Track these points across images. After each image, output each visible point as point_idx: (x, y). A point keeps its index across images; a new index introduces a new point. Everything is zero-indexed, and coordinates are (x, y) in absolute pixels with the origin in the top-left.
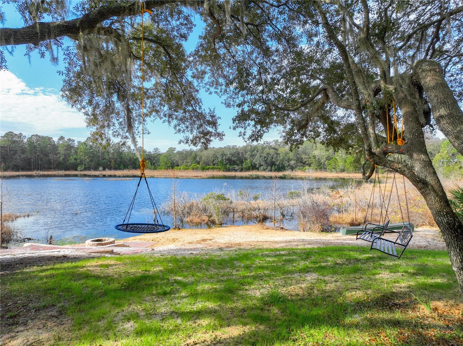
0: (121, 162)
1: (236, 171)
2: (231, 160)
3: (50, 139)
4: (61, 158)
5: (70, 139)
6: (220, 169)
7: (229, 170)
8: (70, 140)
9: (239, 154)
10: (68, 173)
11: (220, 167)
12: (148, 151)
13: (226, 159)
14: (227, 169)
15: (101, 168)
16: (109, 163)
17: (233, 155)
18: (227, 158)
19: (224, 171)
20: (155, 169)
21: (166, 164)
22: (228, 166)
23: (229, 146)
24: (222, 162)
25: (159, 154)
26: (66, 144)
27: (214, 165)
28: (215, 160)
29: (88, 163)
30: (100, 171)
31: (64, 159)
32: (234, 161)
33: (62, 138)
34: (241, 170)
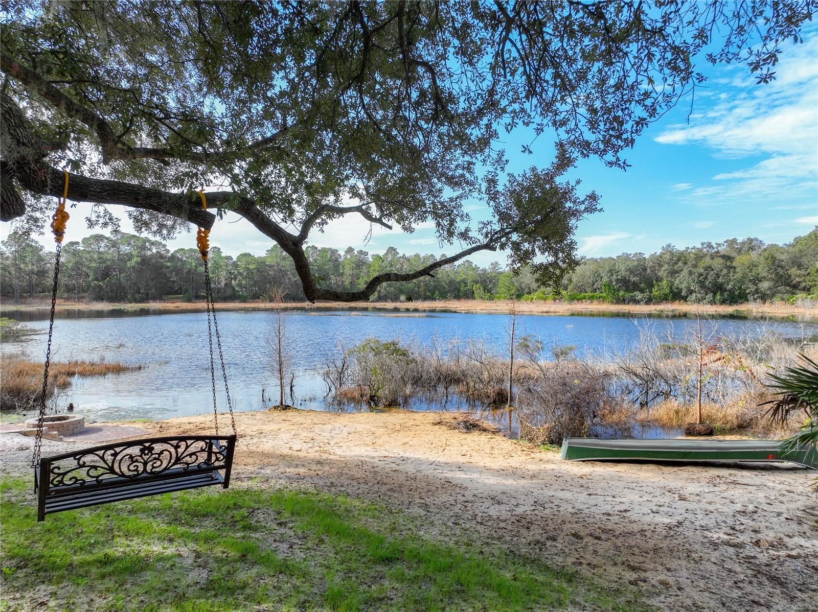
0: (435, 287)
1: (637, 302)
2: (629, 281)
3: (334, 252)
4: (347, 283)
5: (361, 251)
6: (602, 299)
7: (623, 301)
8: (361, 252)
9: (645, 269)
10: (353, 304)
11: (604, 294)
12: (481, 268)
13: (617, 280)
14: (619, 299)
15: (403, 298)
16: (416, 289)
17: (631, 271)
18: (619, 277)
19: (612, 303)
20: (491, 299)
21: (509, 290)
22: (621, 293)
23: (628, 255)
24: (609, 285)
25: (501, 273)
26: (354, 259)
27: (595, 290)
28: (597, 281)
29: (385, 289)
30: (401, 302)
31: (351, 283)
32: (634, 283)
33: (350, 250)
34: (649, 301)
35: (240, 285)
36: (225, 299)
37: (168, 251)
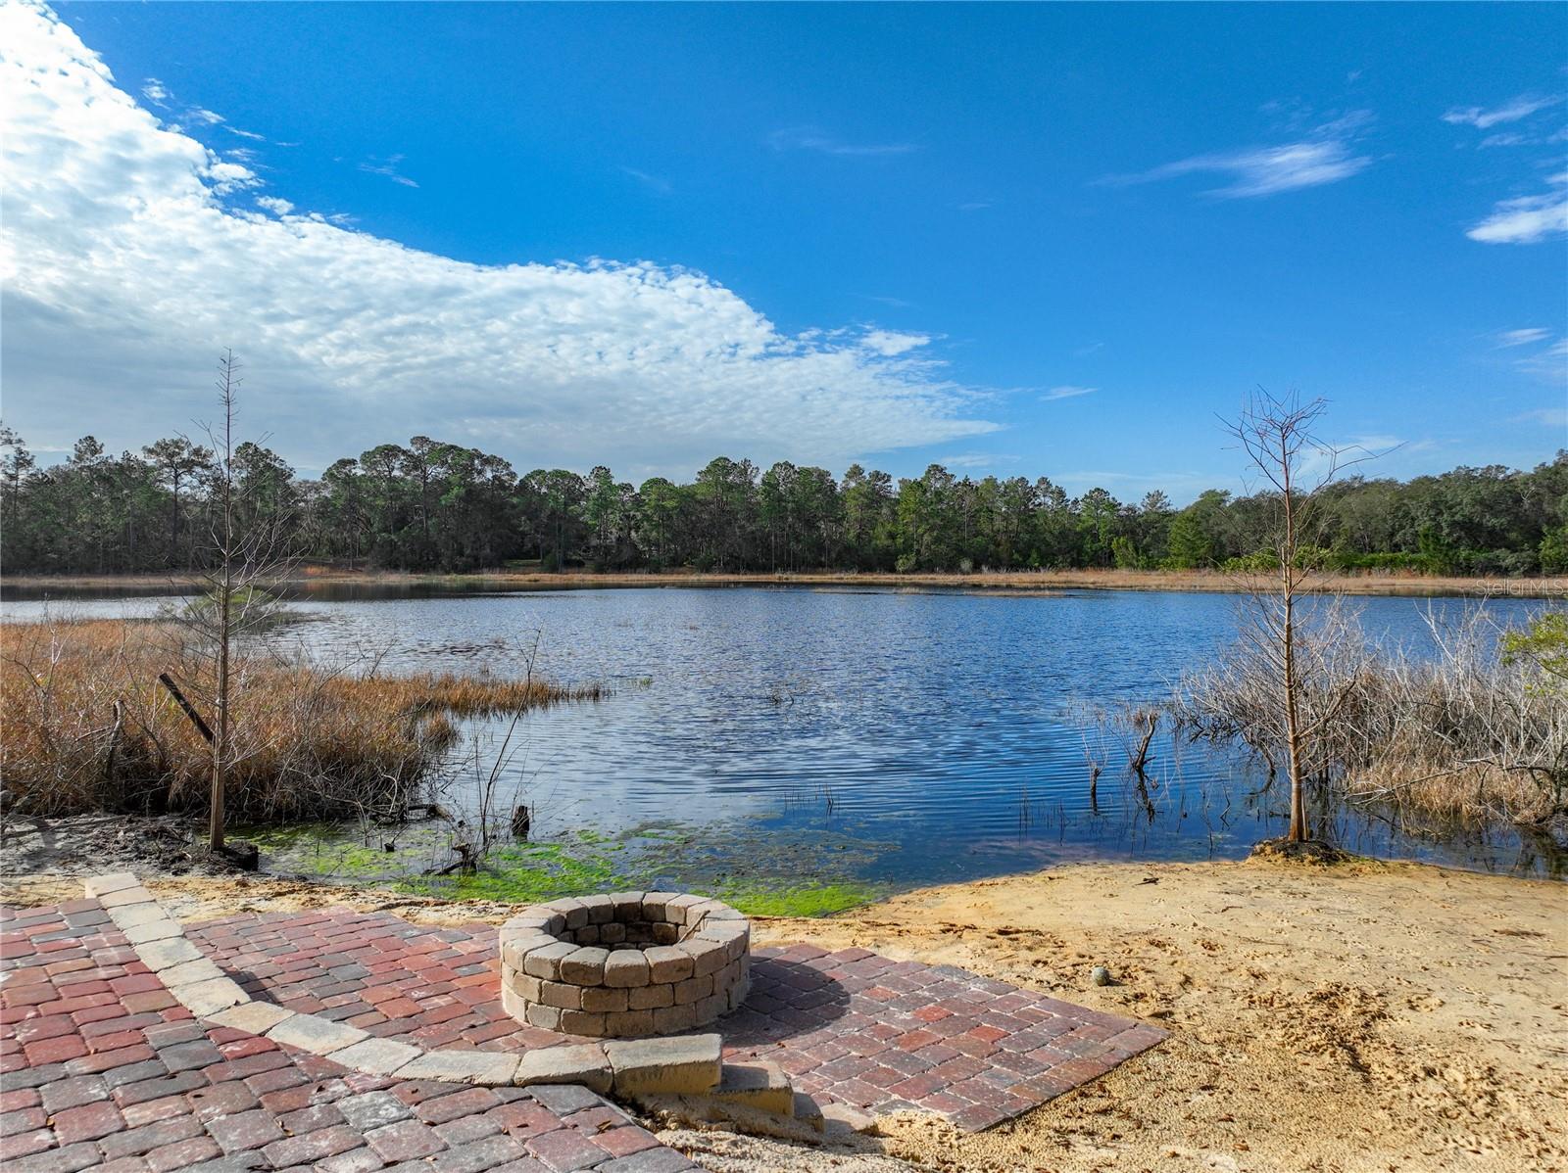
0: (1030, 546)
1: (1503, 572)
2: (1480, 524)
3: (823, 475)
4: (852, 534)
5: (878, 473)
6: (1423, 568)
7: (1467, 570)
8: (877, 475)
9: (1518, 501)
10: (868, 578)
11: (1423, 556)
12: (1124, 505)
13: (1453, 524)
14: (1458, 565)
15: (966, 565)
16: (992, 547)
17: (1488, 506)
18: (1458, 517)
19: (1442, 573)
20: (1151, 566)
21: (1193, 549)
22: (1463, 553)
23: (1469, 471)
24: (1433, 535)
25: (1167, 515)
26: (865, 489)
27: (1396, 548)
28: (1402, 527)
29: (928, 547)
30: (963, 573)
31: (858, 536)
32: (1492, 532)
33: (856, 472)
34: (1534, 570)
35: (646, 540)
36: (620, 568)
37: (513, 475)
